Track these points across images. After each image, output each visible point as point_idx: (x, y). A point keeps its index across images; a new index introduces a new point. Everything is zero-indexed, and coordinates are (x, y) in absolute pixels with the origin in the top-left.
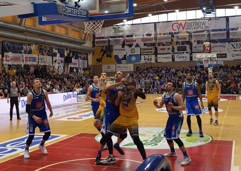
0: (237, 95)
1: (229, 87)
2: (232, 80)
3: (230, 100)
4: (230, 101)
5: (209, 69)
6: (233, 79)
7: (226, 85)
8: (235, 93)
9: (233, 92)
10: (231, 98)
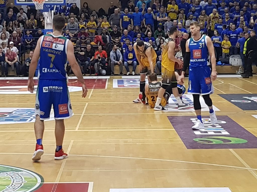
0: (108, 77)
1: (91, 58)
2: (99, 43)
3: (93, 89)
4: (92, 91)
5: (45, 14)
6: (102, 40)
7: (84, 53)
8: (104, 72)
9: (99, 71)
10: (94, 85)
